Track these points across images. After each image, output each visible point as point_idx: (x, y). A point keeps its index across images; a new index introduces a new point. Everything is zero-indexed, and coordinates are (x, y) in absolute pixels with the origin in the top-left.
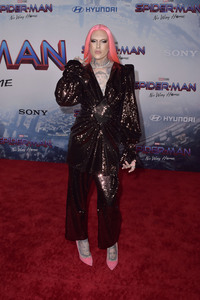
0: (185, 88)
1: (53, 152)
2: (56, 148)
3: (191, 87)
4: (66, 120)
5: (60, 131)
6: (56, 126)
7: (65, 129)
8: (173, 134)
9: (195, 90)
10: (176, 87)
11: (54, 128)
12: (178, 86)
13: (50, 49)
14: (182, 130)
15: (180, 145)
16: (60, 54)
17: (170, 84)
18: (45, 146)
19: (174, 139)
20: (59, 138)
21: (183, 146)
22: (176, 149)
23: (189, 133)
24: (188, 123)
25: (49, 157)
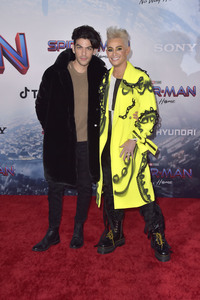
0: (181, 92)
1: (16, 181)
2: (20, 176)
3: (189, 91)
4: (31, 139)
5: (24, 154)
6: (19, 147)
7: (32, 151)
8: (169, 151)
9: (194, 94)
10: (170, 92)
11: (16, 151)
12: (173, 91)
13: (4, 45)
14: (179, 145)
15: (178, 165)
16: (18, 52)
17: (163, 88)
18: (6, 175)
19: (170, 158)
20: (24, 163)
21: (182, 166)
22: (173, 170)
23: (189, 149)
24: (186, 137)
25: (11, 187)
